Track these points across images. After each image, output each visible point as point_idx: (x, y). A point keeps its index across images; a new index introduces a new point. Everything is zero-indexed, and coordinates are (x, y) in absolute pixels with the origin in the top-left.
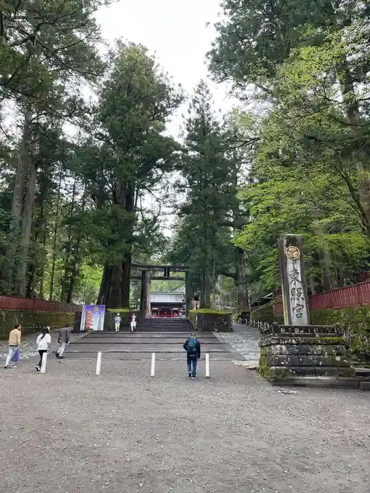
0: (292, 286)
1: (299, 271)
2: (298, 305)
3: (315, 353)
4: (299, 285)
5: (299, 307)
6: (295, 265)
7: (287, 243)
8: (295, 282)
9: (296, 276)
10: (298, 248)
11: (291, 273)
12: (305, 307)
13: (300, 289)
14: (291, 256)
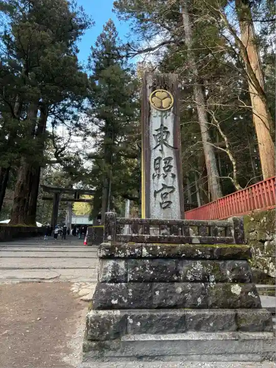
0: (156, 154)
1: (170, 130)
2: (164, 186)
3: (189, 277)
4: (168, 153)
5: (166, 191)
6: (164, 118)
7: (154, 84)
8: (162, 147)
9: (164, 137)
10: (172, 92)
11: (156, 133)
12: (177, 190)
13: (170, 159)
14: (159, 105)
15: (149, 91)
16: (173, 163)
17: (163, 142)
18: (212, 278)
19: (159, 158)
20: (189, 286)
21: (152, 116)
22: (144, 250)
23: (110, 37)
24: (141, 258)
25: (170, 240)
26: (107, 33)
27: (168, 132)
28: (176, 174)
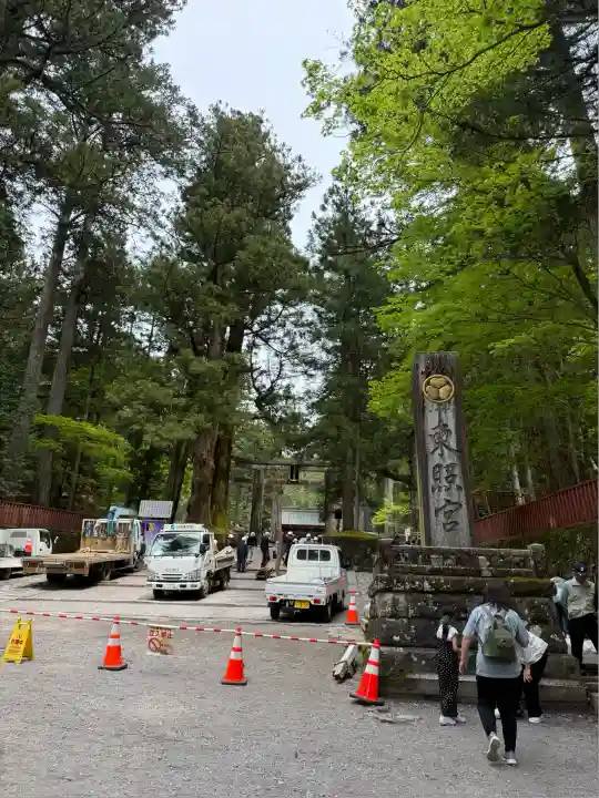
0: (435, 459)
1: (452, 426)
2: (449, 502)
4: (450, 459)
5: (449, 508)
6: (443, 413)
7: (427, 368)
8: (442, 451)
9: (444, 438)
10: (451, 378)
11: (433, 433)
12: (464, 506)
13: (453, 465)
15: (422, 377)
16: (457, 471)
17: (442, 444)
19: (439, 466)
21: (427, 411)
22: (426, 584)
23: (346, 191)
24: (423, 592)
26: (340, 184)
27: (449, 430)
28: (462, 485)
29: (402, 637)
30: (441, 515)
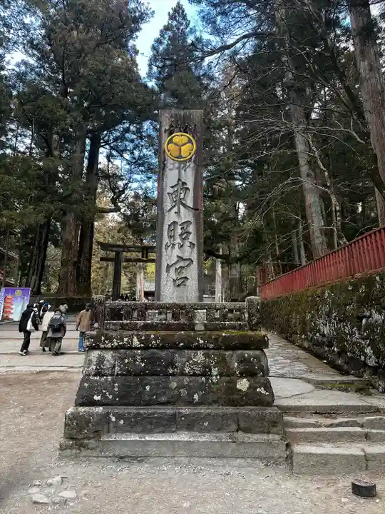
0: (170, 218)
1: (190, 185)
2: (180, 259)
3: (187, 370)
4: (186, 215)
5: (182, 264)
6: (183, 172)
7: (171, 126)
8: (179, 209)
9: (182, 196)
10: (193, 137)
11: (171, 191)
12: (195, 263)
13: (188, 222)
14: (177, 154)
15: (164, 135)
16: (191, 229)
17: (180, 202)
18: (215, 371)
19: (175, 223)
20: (186, 380)
21: (167, 170)
22: (135, 340)
24: (131, 348)
25: (168, 327)
27: (187, 189)
28: (195, 242)
29: (104, 396)
30: (172, 270)
